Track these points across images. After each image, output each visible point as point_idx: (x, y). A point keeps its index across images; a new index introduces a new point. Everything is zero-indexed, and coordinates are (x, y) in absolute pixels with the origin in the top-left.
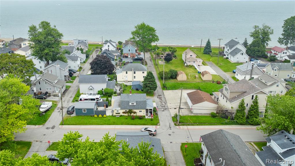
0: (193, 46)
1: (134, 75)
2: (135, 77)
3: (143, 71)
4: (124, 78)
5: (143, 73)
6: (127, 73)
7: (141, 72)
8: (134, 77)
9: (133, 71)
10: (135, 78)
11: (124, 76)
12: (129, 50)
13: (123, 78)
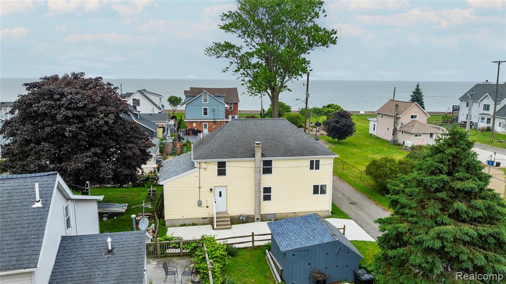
0: (362, 112)
1: (267, 180)
2: (267, 190)
3: (314, 158)
4: (207, 198)
5: (314, 165)
6: (222, 172)
7: (305, 162)
8: (262, 194)
9: (258, 155)
10: (267, 198)
11: (205, 189)
12: (205, 110)
13: (200, 204)
